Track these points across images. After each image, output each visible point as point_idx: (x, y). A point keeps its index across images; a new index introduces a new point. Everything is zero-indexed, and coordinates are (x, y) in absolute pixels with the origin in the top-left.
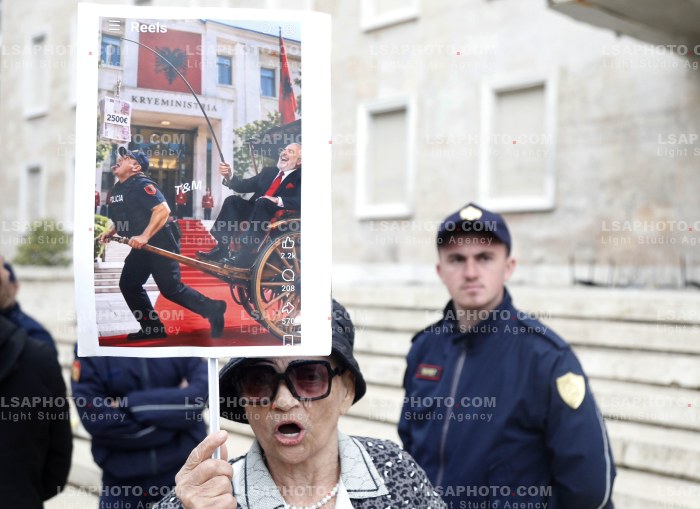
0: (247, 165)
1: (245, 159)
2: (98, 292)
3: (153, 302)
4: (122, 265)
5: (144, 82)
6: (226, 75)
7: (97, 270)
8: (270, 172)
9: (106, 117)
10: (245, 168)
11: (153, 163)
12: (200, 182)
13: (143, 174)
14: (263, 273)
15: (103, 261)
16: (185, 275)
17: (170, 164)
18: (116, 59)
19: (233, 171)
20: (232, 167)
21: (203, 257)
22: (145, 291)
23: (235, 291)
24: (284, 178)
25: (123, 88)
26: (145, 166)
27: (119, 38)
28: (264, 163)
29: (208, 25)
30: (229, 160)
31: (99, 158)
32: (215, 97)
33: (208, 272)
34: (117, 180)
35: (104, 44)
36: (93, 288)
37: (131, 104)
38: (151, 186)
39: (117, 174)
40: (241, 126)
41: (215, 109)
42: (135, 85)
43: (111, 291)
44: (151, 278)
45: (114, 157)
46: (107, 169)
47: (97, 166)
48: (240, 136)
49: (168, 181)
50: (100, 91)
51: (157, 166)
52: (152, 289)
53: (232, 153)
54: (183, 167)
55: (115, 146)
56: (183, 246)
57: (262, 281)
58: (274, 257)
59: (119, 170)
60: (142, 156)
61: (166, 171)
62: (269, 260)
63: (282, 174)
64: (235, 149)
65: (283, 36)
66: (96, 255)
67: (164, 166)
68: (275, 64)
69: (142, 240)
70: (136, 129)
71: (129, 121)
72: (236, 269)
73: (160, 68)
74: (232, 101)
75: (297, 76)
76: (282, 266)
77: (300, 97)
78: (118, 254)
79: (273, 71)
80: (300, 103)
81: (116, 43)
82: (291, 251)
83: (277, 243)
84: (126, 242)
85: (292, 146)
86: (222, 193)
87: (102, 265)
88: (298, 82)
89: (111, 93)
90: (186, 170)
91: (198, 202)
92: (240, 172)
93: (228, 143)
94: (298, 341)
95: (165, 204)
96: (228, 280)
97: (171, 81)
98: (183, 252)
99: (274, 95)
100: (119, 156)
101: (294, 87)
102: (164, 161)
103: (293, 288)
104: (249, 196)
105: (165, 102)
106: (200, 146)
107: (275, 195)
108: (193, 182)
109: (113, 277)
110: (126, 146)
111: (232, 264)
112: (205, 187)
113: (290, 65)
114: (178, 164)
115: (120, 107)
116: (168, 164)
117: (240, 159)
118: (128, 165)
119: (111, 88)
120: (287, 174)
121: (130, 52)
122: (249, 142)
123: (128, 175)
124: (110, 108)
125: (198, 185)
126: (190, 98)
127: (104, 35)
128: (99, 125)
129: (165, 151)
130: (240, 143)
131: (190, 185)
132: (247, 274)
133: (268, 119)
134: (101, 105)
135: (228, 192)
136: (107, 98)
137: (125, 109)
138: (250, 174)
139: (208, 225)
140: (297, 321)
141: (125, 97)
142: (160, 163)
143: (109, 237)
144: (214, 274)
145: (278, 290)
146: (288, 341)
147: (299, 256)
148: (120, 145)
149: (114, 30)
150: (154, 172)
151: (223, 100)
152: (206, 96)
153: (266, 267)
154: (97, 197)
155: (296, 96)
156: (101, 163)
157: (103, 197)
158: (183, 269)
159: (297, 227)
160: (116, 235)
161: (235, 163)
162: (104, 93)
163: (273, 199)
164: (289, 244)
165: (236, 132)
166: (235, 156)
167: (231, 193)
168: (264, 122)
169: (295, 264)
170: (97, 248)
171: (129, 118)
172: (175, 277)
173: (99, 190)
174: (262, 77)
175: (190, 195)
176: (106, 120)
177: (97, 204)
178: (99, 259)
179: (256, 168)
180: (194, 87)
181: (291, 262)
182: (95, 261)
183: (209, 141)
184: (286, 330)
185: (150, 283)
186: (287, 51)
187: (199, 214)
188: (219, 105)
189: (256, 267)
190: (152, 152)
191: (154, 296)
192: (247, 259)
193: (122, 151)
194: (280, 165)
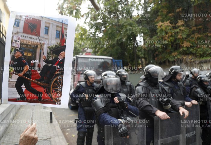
0: (50, 57)
1: (50, 55)
2: (9, 87)
3: (24, 91)
4: (16, 80)
5: (24, 31)
6: (47, 31)
7: (9, 81)
8: (56, 59)
9: (14, 40)
11: (25, 54)
12: (37, 60)
13: (22, 57)
14: (53, 85)
15: (11, 79)
16: (32, 85)
17: (30, 55)
18: (18, 25)
19: (46, 58)
20: (46, 57)
21: (37, 80)
22: (22, 88)
23: (45, 89)
24: (60, 60)
25: (19, 33)
26: (23, 55)
27: (20, 20)
28: (55, 56)
29: (43, 18)
30: (46, 55)
31: (11, 52)
32: (43, 38)
33: (38, 84)
34: (15, 58)
35: (16, 21)
36: (8, 86)
37: (20, 37)
38: (24, 60)
39: (15, 56)
40: (50, 46)
42: (22, 32)
43: (13, 87)
44: (23, 85)
45: (15, 51)
46: (13, 55)
47: (11, 54)
48: (49, 48)
49: (29, 59)
50: (13, 33)
51: (26, 55)
52: (24, 87)
53: (47, 53)
54: (33, 56)
55: (15, 48)
56: (32, 77)
57: (52, 87)
58: (56, 81)
59: (16, 55)
60: (22, 52)
61: (29, 57)
62: (54, 82)
63: (60, 59)
64: (47, 52)
65: (63, 22)
66: (9, 77)
67: (28, 55)
68: (60, 29)
70: (21, 44)
71: (19, 42)
72: (45, 84)
73: (29, 28)
74: (48, 39)
75: (66, 33)
76: (58, 84)
77: (66, 39)
78: (15, 78)
79: (60, 31)
80: (66, 40)
82: (60, 80)
83: (57, 78)
84: (17, 75)
85: (63, 52)
86: (43, 64)
87: (11, 80)
88: (66, 35)
89: (15, 34)
90: (34, 57)
92: (48, 58)
93: (46, 50)
94: (60, 104)
95: (28, 65)
96: (44, 87)
97: (32, 32)
98: (32, 79)
99: (59, 38)
100: (16, 51)
101: (65, 36)
102: (28, 54)
103: (60, 90)
104: (50, 65)
106: (38, 51)
107: (57, 65)
108: (36, 60)
109: (14, 83)
110: (18, 49)
111: (44, 82)
112: (39, 62)
113: (64, 31)
114: (32, 55)
115: (17, 38)
116: (29, 55)
117: (49, 55)
118: (19, 54)
119: (16, 32)
120: (61, 59)
121: (22, 24)
122: (51, 51)
123: (18, 57)
124: (15, 38)
125: (37, 61)
126: (37, 37)
127: (16, 19)
128: (12, 42)
129: (29, 51)
130: (49, 51)
131: (35, 61)
132: (48, 85)
133: (57, 44)
134: (13, 37)
135: (44, 64)
136: (14, 35)
137: (19, 39)
138: (51, 59)
139: (39, 72)
140: (60, 99)
141: (19, 35)
142: (27, 54)
144: (40, 85)
145: (56, 90)
146: (58, 104)
147: (62, 81)
148: (17, 48)
149: (19, 18)
150: (25, 56)
151: (45, 38)
152: (41, 37)
153: (53, 84)
154: (10, 62)
155: (65, 38)
156: (12, 53)
157: (12, 62)
158: (32, 83)
159: (62, 74)
160: (14, 73)
161: (47, 56)
162: (14, 34)
164: (60, 78)
165: (48, 47)
166: (47, 54)
168: (56, 45)
169: (61, 84)
170: (9, 76)
171: (20, 41)
172: (30, 85)
173: (11, 60)
174: (56, 33)
175: (35, 63)
176: (13, 41)
177: (10, 64)
178: (10, 79)
180: (38, 34)
181: (60, 83)
182: (9, 79)
183: (41, 49)
184: (57, 100)
185: (23, 86)
186: (64, 26)
187: (37, 68)
188: (44, 40)
189: (51, 84)
190: (25, 51)
191: (24, 89)
192: (49, 81)
193: (17, 50)
194: (59, 57)
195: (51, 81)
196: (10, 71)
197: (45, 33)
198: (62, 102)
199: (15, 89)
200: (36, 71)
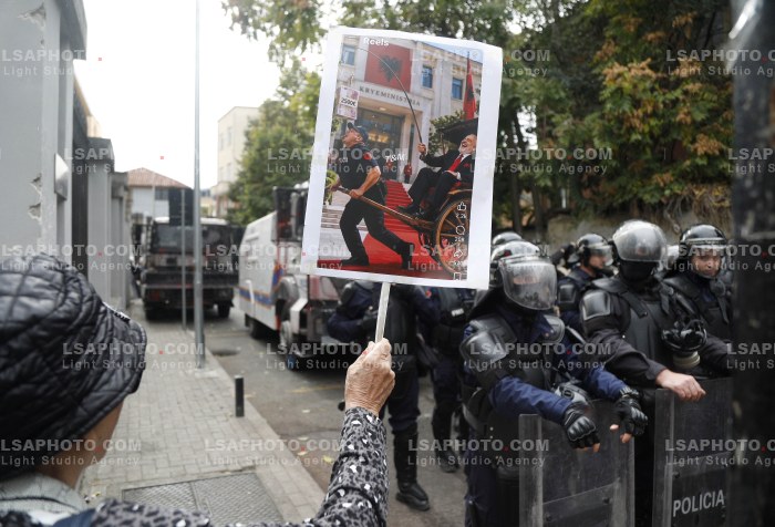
0: (438, 147)
1: (436, 143)
2: (323, 226)
3: (363, 239)
4: (343, 209)
5: (369, 78)
6: (428, 81)
7: (324, 210)
8: (454, 153)
9: (341, 100)
10: (436, 148)
11: (371, 137)
13: (363, 144)
14: (442, 226)
15: (330, 204)
17: (383, 139)
18: (351, 61)
19: (427, 150)
20: (427, 147)
21: (401, 210)
22: (357, 229)
23: (422, 237)
24: (462, 159)
25: (354, 80)
26: (365, 138)
27: (354, 47)
30: (426, 142)
31: (333, 129)
32: (419, 95)
33: (404, 221)
34: (345, 146)
35: (344, 51)
36: (320, 223)
37: (358, 92)
39: (345, 142)
40: (436, 118)
41: (418, 104)
42: (363, 77)
43: (333, 227)
44: (363, 221)
46: (339, 138)
47: (332, 135)
48: (435, 125)
50: (338, 81)
51: (374, 139)
52: (362, 229)
53: (428, 137)
54: (393, 142)
55: (345, 121)
57: (442, 232)
58: (451, 216)
59: (346, 139)
60: (364, 131)
61: (380, 144)
62: (448, 217)
63: (462, 156)
64: (430, 134)
65: (471, 57)
66: (325, 200)
67: (379, 140)
68: (463, 75)
69: (359, 192)
70: (362, 111)
71: (356, 104)
73: (382, 70)
74: (431, 99)
75: (478, 87)
76: (457, 223)
77: (479, 102)
78: (341, 201)
79: (462, 81)
80: (478, 106)
81: (353, 50)
82: (464, 212)
83: (454, 206)
84: (347, 193)
85: (470, 137)
86: (419, 165)
87: (329, 207)
88: (479, 91)
89: (345, 83)
91: (401, 169)
92: (432, 151)
93: (426, 129)
94: (464, 278)
95: (378, 167)
96: (419, 229)
97: (389, 80)
98: (388, 205)
99: (461, 98)
100: (347, 129)
101: (475, 94)
102: (380, 136)
103: (463, 240)
104: (438, 169)
105: (383, 94)
106: (406, 130)
107: (456, 171)
108: (399, 154)
109: (336, 216)
110: (353, 122)
111: (421, 217)
113: (474, 80)
114: (389, 139)
115: (351, 94)
117: (434, 142)
118: (353, 136)
119: (346, 79)
120: (465, 156)
121: (362, 57)
122: (439, 131)
123: (353, 143)
124: (344, 94)
125: (403, 156)
126: (402, 94)
127: (345, 46)
128: (335, 105)
129: (380, 130)
130: (434, 131)
131: (397, 156)
132: (431, 226)
133: (455, 115)
134: (338, 91)
135: (422, 165)
136: (343, 86)
137: (355, 96)
138: (439, 154)
139: (407, 187)
140: (464, 263)
141: (355, 87)
142: (377, 138)
143: (335, 188)
144: (408, 223)
145: (452, 240)
146: (457, 277)
147: (469, 217)
148: (349, 121)
149: (353, 43)
150: (372, 143)
151: (425, 98)
152: (413, 94)
153: (445, 223)
154: (330, 157)
156: (335, 133)
159: (469, 196)
162: (341, 83)
163: (454, 174)
164: (463, 207)
165: (432, 122)
166: (430, 139)
167: (425, 165)
168: (452, 117)
169: (466, 223)
170: (326, 195)
172: (380, 222)
174: (453, 84)
175: (396, 163)
176: (340, 102)
178: (327, 203)
179: (444, 149)
180: (405, 85)
181: (463, 220)
182: (324, 204)
183: (413, 126)
184: (456, 269)
185: (362, 224)
186: (473, 69)
187: (401, 178)
188: (422, 101)
189: (438, 222)
190: (371, 128)
191: (363, 234)
192: (432, 215)
193: (350, 126)
194: (461, 149)
195: (440, 214)
196: (327, 182)
197: (425, 84)
198: (469, 272)
199: (338, 233)
200: (400, 186)
